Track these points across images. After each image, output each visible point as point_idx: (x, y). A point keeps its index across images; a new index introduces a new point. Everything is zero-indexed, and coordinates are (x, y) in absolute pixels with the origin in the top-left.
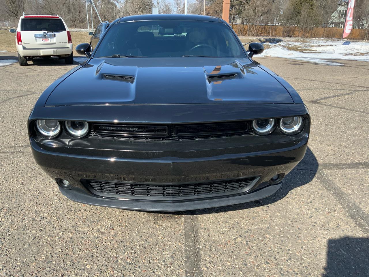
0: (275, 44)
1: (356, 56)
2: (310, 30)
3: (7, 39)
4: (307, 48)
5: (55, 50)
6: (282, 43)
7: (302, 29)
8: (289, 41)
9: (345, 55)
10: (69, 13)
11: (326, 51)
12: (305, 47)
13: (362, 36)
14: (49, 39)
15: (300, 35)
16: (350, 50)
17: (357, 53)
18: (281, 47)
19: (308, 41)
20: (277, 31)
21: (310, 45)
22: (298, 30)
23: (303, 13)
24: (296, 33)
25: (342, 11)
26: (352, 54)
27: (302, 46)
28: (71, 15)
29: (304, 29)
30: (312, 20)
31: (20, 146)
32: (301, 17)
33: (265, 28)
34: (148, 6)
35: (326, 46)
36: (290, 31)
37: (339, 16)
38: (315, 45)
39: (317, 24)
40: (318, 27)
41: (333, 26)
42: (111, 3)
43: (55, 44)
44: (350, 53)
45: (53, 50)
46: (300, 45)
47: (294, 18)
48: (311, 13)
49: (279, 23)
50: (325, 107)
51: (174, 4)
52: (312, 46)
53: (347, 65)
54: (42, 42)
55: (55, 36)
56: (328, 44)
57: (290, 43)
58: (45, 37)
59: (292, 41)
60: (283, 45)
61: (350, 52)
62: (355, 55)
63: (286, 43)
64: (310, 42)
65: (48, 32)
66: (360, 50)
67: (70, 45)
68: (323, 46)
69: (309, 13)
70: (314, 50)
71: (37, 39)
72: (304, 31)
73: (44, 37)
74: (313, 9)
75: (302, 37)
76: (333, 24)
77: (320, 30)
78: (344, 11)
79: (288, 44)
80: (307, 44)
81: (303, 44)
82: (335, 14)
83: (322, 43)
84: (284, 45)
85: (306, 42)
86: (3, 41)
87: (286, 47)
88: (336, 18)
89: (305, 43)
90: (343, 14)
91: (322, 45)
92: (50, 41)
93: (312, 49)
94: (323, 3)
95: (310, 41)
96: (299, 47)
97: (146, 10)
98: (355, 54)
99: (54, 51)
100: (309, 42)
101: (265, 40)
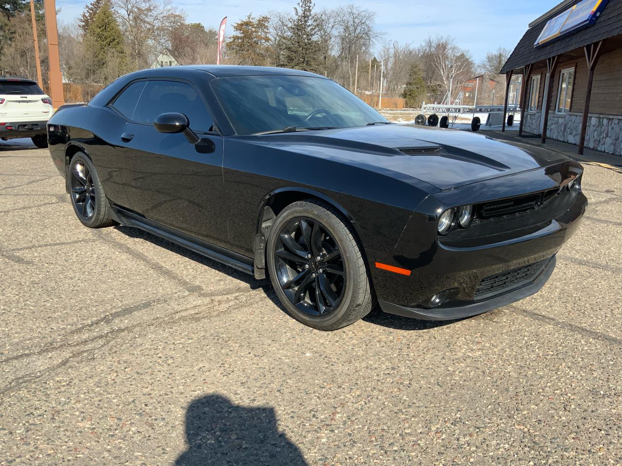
20: (71, 93)
23: (110, 64)
32: (108, 70)
47: (98, 71)
74: (123, 58)
78: (167, 62)
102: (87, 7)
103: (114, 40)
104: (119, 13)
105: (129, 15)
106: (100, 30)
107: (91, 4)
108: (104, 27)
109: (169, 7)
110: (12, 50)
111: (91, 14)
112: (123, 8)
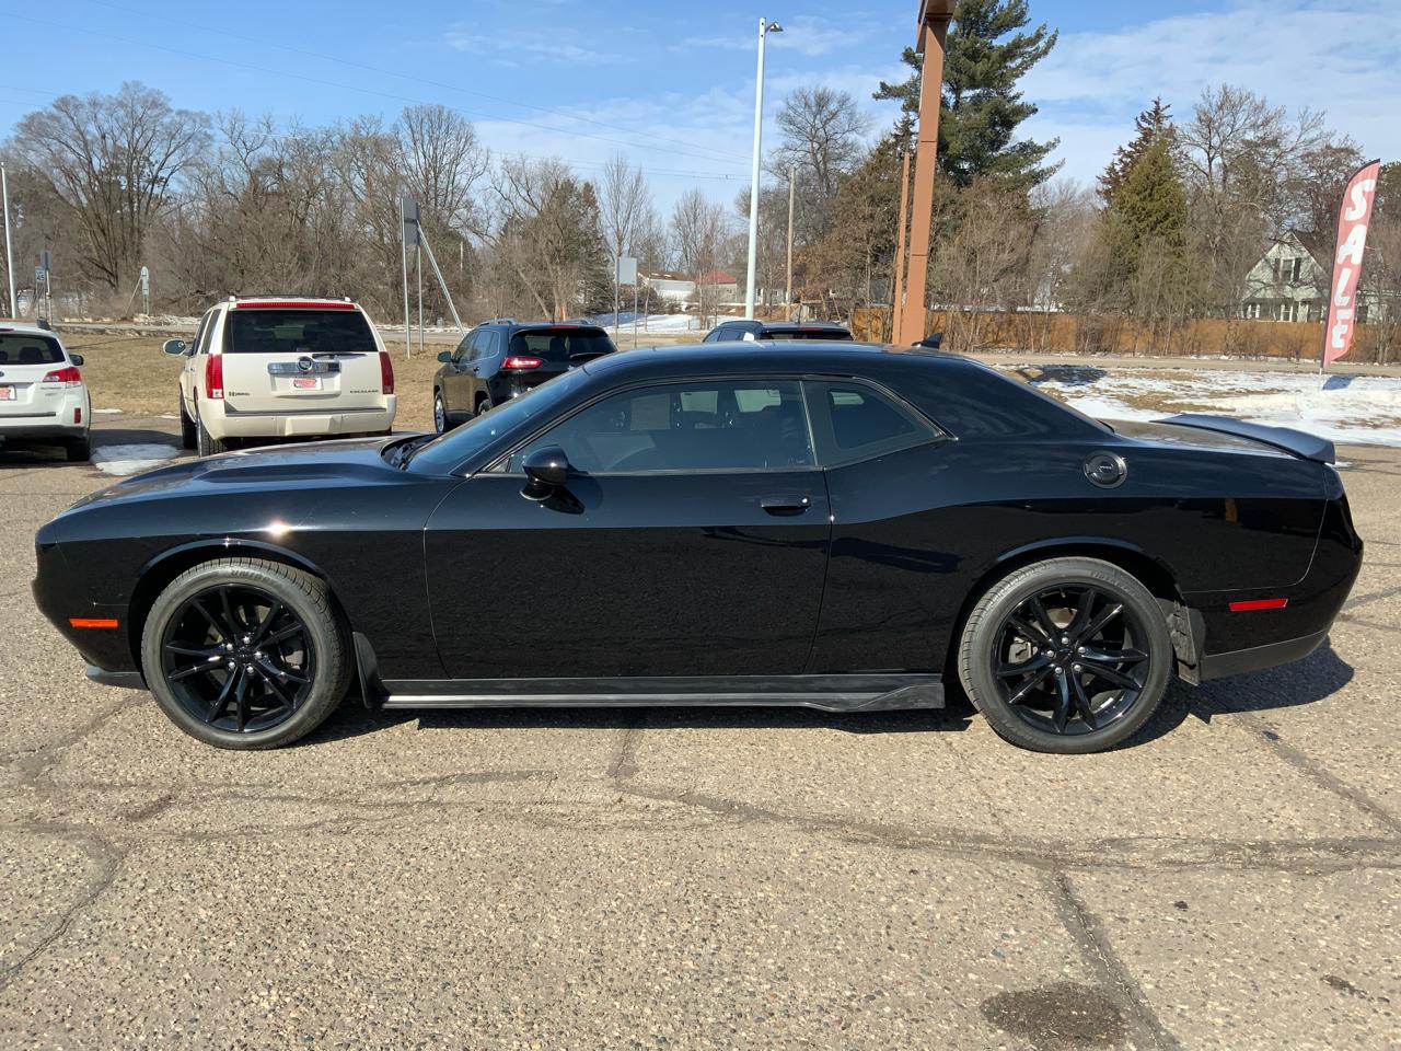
0: (1078, 388)
1: (1380, 431)
2: (1176, 326)
3: (113, 368)
4: (1196, 402)
5: (338, 416)
6: (1102, 384)
7: (1145, 323)
8: (1125, 375)
9: (1341, 427)
10: (303, 268)
11: (1268, 411)
12: (1189, 396)
13: (1367, 350)
14: (319, 379)
15: (1140, 344)
16: (1353, 409)
17: (1383, 420)
18: (1103, 398)
19: (1196, 375)
20: (1056, 333)
21: (1205, 390)
22: (1133, 330)
23: (1147, 270)
24: (1124, 338)
25: (1285, 261)
26: (1364, 423)
27: (1176, 393)
28: (311, 276)
29: (1152, 326)
30: (1180, 293)
31: (419, 783)
32: (1140, 283)
33: (1010, 322)
34: (585, 245)
35: (1263, 393)
36: (1101, 332)
37: (1276, 278)
38: (1226, 389)
39: (1198, 308)
40: (1201, 318)
41: (1257, 315)
42: (450, 234)
43: (335, 395)
44: (1356, 420)
45: (329, 417)
46: (1171, 391)
47: (1116, 287)
48: (1176, 271)
49: (1060, 305)
50: (1379, 633)
51: (671, 239)
52: (1213, 395)
53: (1365, 467)
54: (292, 391)
55: (338, 371)
56: (1269, 384)
57: (1131, 382)
58: (306, 373)
59: (1137, 377)
60: (1107, 391)
61: (1358, 416)
62: (1376, 427)
63: (1116, 384)
64: (1206, 380)
65: (314, 357)
66: (1392, 407)
67: (388, 399)
68: (1253, 393)
69: (1169, 270)
70: (1224, 407)
71: (277, 379)
72: (1156, 333)
73: (302, 371)
74: (1179, 256)
75: (1147, 353)
76: (1254, 305)
77: (1215, 327)
78: (1291, 261)
79: (1126, 386)
80: (1196, 385)
81: (1181, 385)
82: (1261, 273)
83: (1248, 383)
84: (1112, 389)
85: (1189, 378)
86: (101, 376)
87: (1119, 397)
88: (1269, 285)
89: (1187, 383)
90: (1290, 272)
91: (1250, 389)
92: (321, 385)
93: (1218, 406)
94: (1215, 236)
95: (1204, 375)
96: (1168, 396)
97: (578, 258)
98: (1377, 423)
99: (332, 420)
100: (1199, 379)
101: (1039, 372)
102: (1121, 150)
103: (1166, 217)
104: (1189, 159)
105: (1210, 160)
106: (1137, 198)
107: (1130, 145)
108: (1148, 191)
109: (1313, 134)
110: (953, 250)
111: (1126, 164)
112: (1200, 146)
